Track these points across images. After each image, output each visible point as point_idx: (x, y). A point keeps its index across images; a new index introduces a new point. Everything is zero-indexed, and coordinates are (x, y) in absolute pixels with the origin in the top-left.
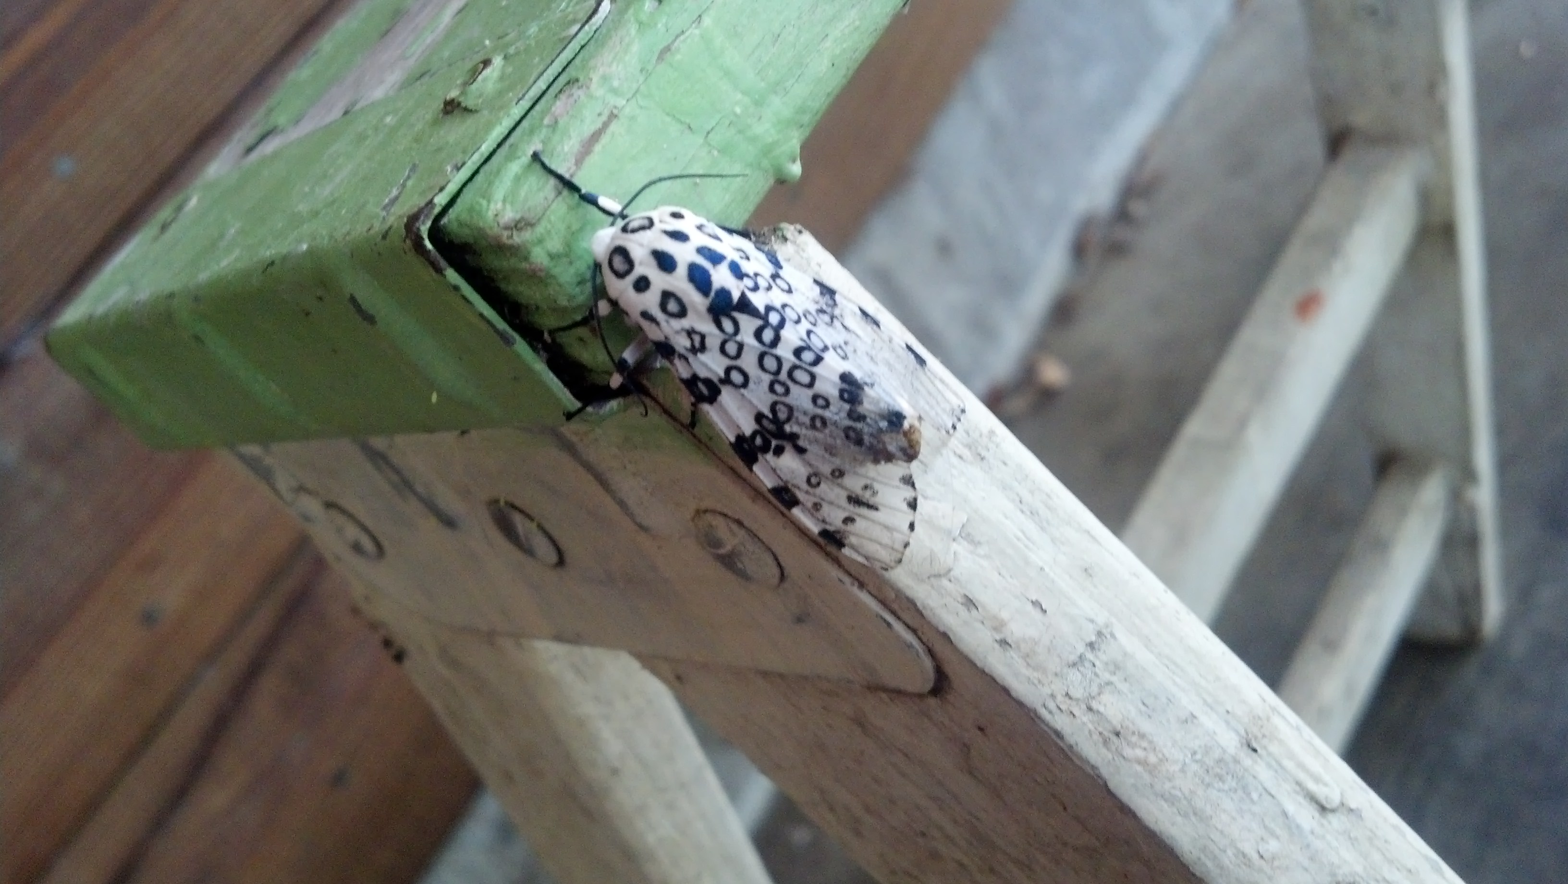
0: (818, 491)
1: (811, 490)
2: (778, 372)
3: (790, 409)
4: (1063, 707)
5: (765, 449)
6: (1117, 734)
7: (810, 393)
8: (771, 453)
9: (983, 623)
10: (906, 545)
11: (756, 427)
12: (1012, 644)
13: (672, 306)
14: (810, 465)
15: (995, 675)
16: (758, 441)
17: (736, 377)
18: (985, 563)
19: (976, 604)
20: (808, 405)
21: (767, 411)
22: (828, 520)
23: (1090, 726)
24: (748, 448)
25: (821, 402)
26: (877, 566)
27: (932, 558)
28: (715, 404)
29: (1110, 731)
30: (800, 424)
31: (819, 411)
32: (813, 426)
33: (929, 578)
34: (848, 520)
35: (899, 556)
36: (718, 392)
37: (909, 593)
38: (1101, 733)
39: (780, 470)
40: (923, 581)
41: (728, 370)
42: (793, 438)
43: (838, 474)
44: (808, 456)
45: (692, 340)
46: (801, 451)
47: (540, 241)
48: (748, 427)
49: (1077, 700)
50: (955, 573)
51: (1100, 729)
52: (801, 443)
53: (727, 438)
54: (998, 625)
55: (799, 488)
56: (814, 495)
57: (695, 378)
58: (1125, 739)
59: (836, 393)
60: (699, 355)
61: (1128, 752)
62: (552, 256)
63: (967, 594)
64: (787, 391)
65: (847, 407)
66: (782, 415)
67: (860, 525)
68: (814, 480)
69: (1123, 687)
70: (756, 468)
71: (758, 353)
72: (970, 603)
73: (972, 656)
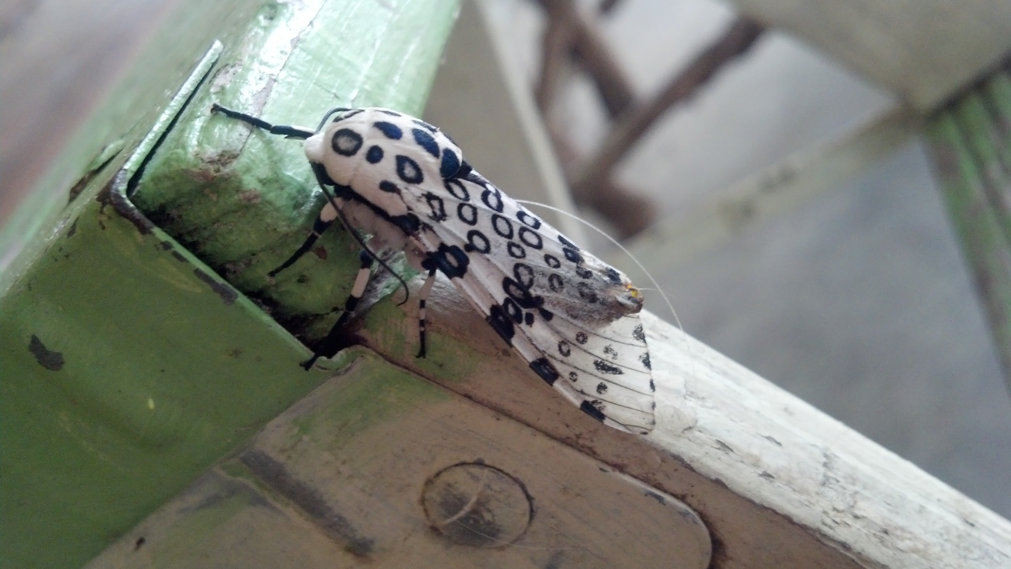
0: (570, 359)
1: (565, 359)
2: (510, 236)
3: (530, 270)
4: (837, 520)
5: (518, 318)
6: (886, 532)
7: (542, 253)
8: (524, 322)
9: (742, 462)
10: (654, 406)
11: (507, 296)
12: (774, 476)
13: (409, 171)
14: (558, 332)
15: (774, 508)
16: (511, 310)
17: (478, 242)
18: (715, 412)
19: (730, 447)
20: (543, 264)
21: (511, 276)
22: (586, 391)
23: (865, 531)
24: (503, 321)
25: (552, 261)
26: (637, 431)
27: (677, 414)
28: (465, 276)
29: (880, 531)
30: (542, 287)
31: (555, 270)
32: (553, 288)
33: (683, 432)
34: (601, 388)
35: (651, 418)
36: (467, 261)
37: (674, 450)
38: (874, 535)
39: (536, 340)
40: (679, 436)
41: (471, 234)
42: (537, 302)
43: (582, 338)
44: (554, 321)
45: (432, 206)
46: (547, 316)
47: (248, 170)
48: (500, 297)
49: (843, 511)
50: (700, 423)
51: (873, 531)
52: (547, 307)
53: (483, 312)
54: (756, 463)
55: (555, 358)
56: (569, 365)
57: (443, 248)
58: (893, 534)
59: (561, 253)
60: (442, 222)
61: (901, 545)
62: (263, 182)
63: (718, 439)
64: (524, 255)
65: (574, 265)
66: (525, 278)
67: (612, 392)
68: (565, 349)
69: (866, 493)
70: (515, 341)
71: (490, 217)
72: (724, 447)
73: (749, 495)
